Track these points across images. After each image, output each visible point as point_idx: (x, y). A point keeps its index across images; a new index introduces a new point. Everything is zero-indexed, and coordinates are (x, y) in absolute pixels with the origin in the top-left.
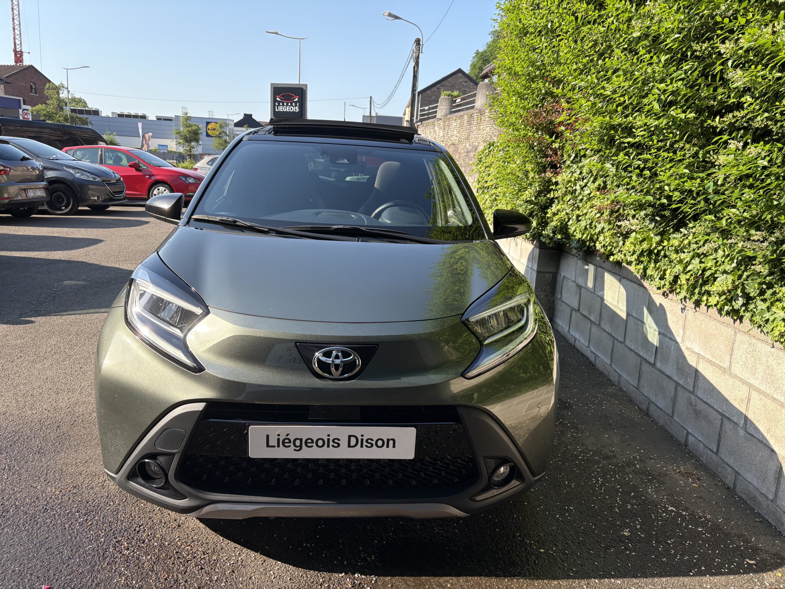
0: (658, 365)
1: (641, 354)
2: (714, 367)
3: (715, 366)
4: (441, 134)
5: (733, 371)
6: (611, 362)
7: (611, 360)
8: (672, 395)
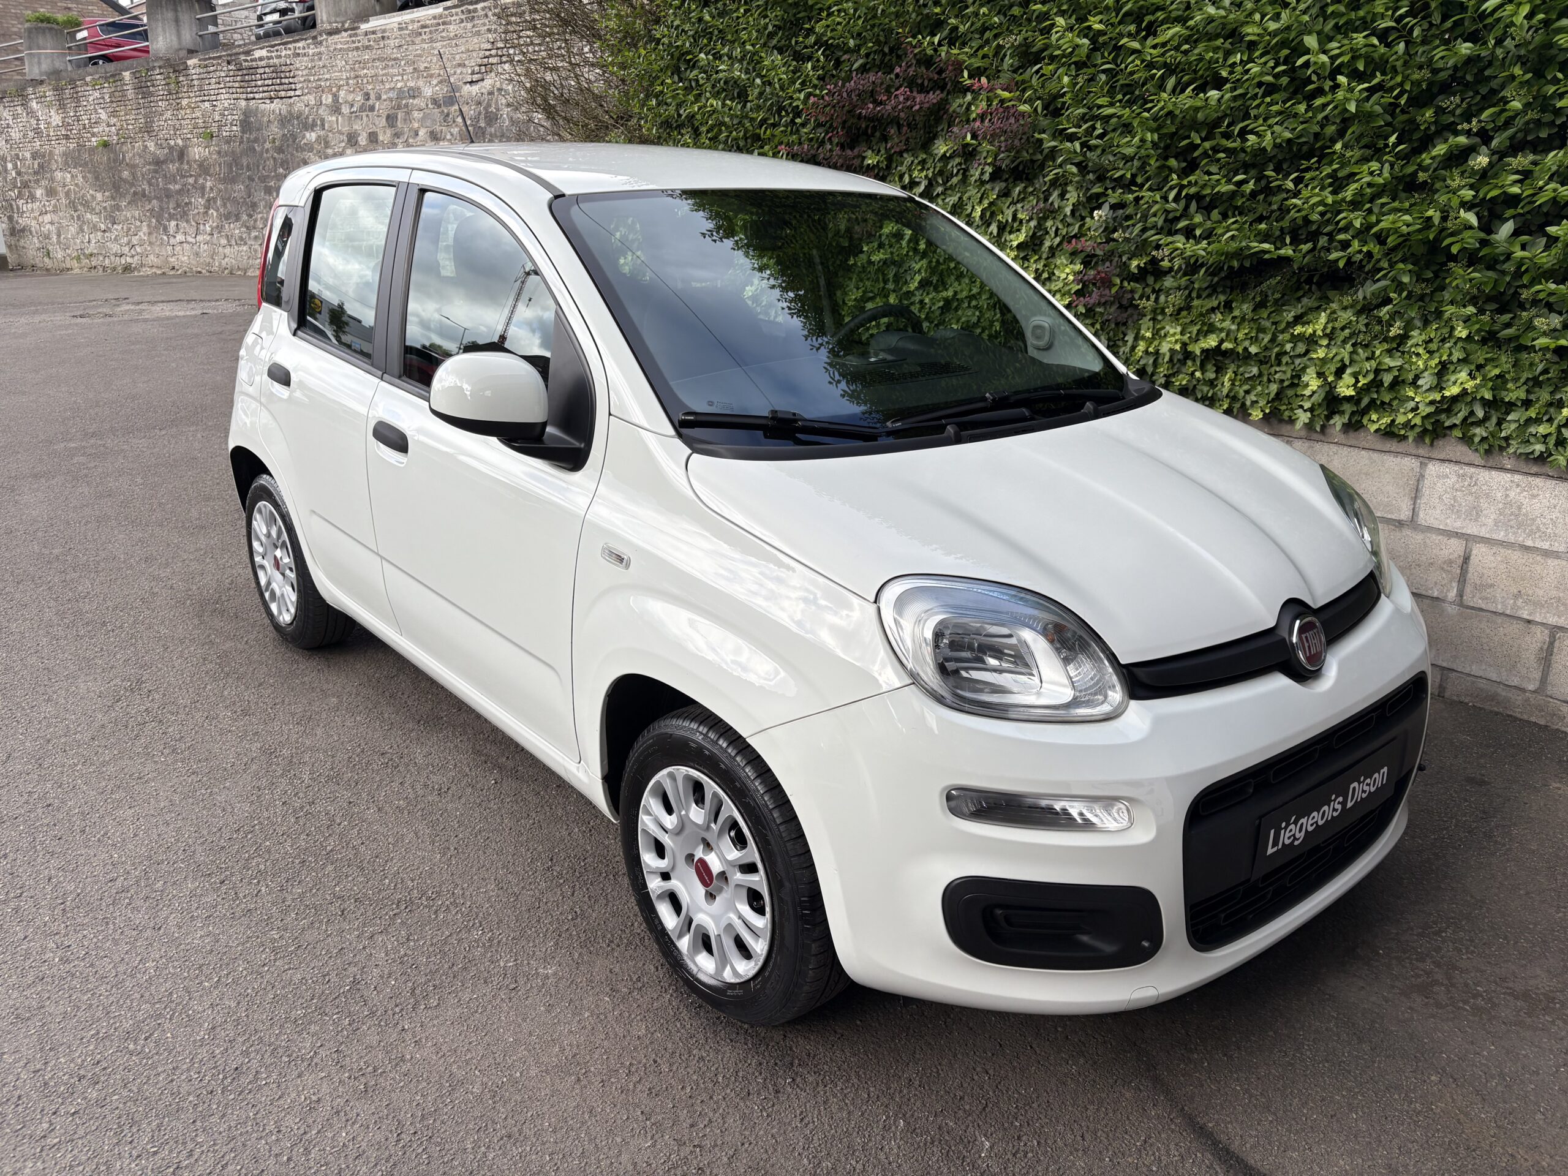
4: (56, 119)
5: (1421, 523)
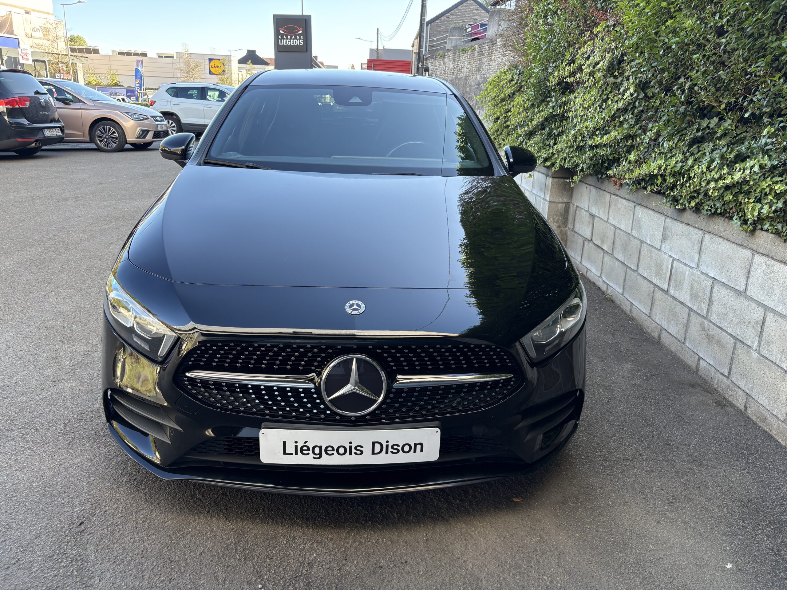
0: (672, 292)
1: (654, 281)
2: (729, 291)
3: (731, 290)
4: (451, 66)
5: (748, 294)
6: (623, 291)
7: (624, 289)
8: (685, 320)
